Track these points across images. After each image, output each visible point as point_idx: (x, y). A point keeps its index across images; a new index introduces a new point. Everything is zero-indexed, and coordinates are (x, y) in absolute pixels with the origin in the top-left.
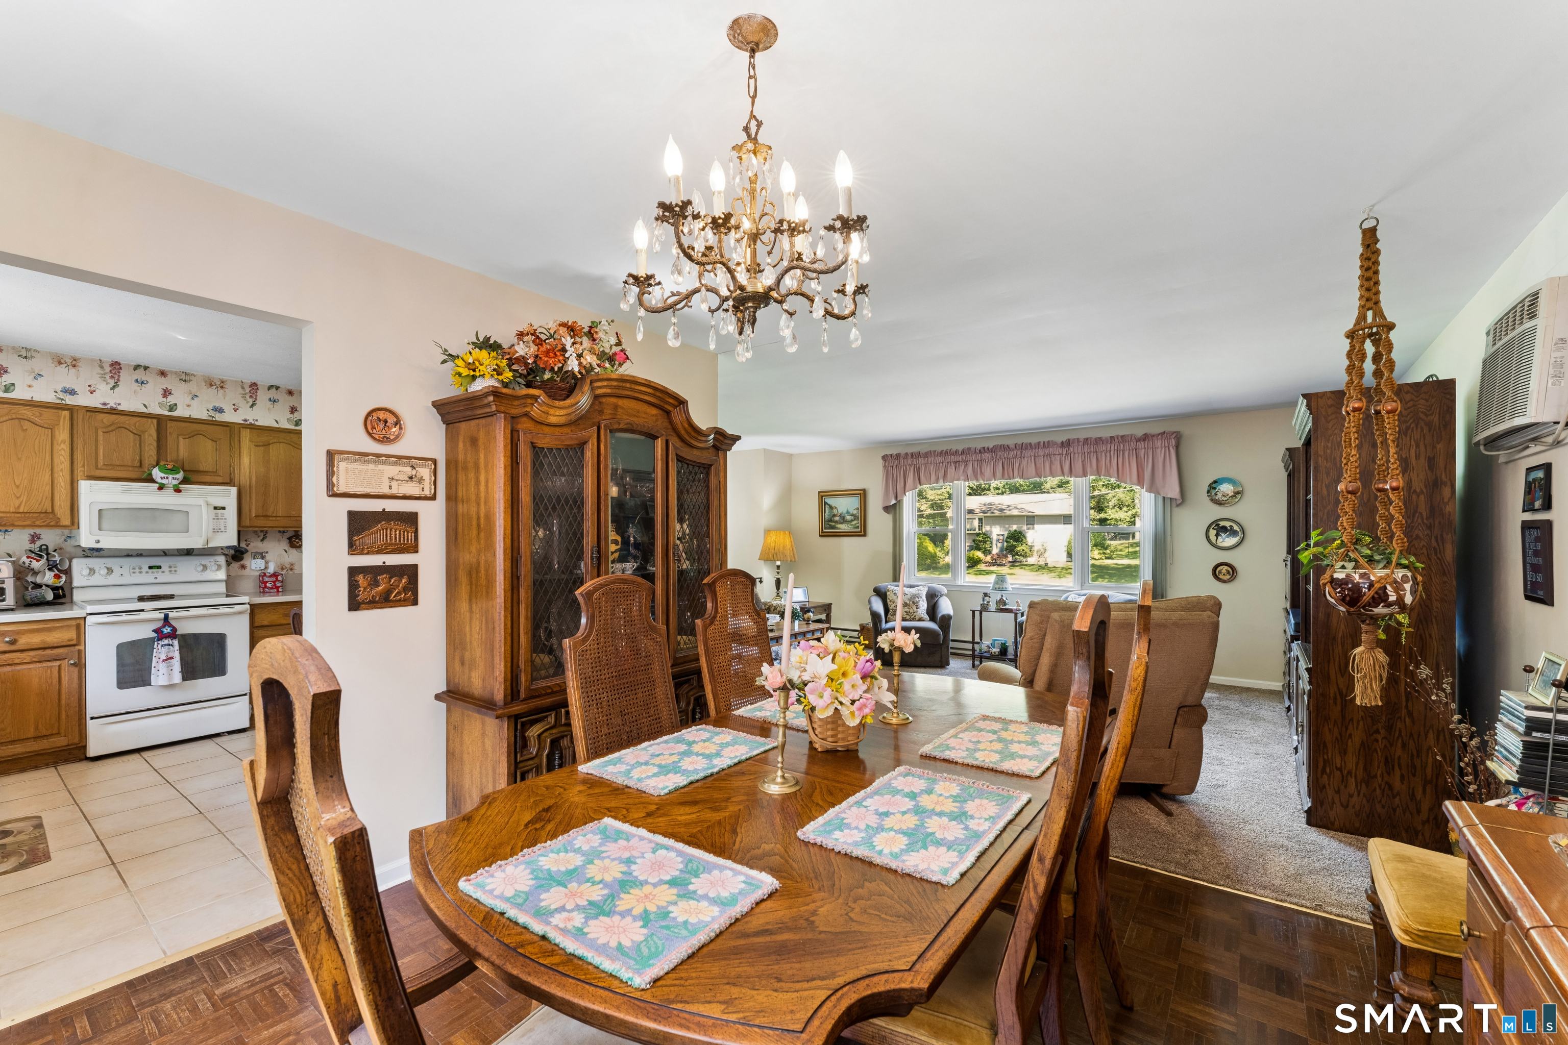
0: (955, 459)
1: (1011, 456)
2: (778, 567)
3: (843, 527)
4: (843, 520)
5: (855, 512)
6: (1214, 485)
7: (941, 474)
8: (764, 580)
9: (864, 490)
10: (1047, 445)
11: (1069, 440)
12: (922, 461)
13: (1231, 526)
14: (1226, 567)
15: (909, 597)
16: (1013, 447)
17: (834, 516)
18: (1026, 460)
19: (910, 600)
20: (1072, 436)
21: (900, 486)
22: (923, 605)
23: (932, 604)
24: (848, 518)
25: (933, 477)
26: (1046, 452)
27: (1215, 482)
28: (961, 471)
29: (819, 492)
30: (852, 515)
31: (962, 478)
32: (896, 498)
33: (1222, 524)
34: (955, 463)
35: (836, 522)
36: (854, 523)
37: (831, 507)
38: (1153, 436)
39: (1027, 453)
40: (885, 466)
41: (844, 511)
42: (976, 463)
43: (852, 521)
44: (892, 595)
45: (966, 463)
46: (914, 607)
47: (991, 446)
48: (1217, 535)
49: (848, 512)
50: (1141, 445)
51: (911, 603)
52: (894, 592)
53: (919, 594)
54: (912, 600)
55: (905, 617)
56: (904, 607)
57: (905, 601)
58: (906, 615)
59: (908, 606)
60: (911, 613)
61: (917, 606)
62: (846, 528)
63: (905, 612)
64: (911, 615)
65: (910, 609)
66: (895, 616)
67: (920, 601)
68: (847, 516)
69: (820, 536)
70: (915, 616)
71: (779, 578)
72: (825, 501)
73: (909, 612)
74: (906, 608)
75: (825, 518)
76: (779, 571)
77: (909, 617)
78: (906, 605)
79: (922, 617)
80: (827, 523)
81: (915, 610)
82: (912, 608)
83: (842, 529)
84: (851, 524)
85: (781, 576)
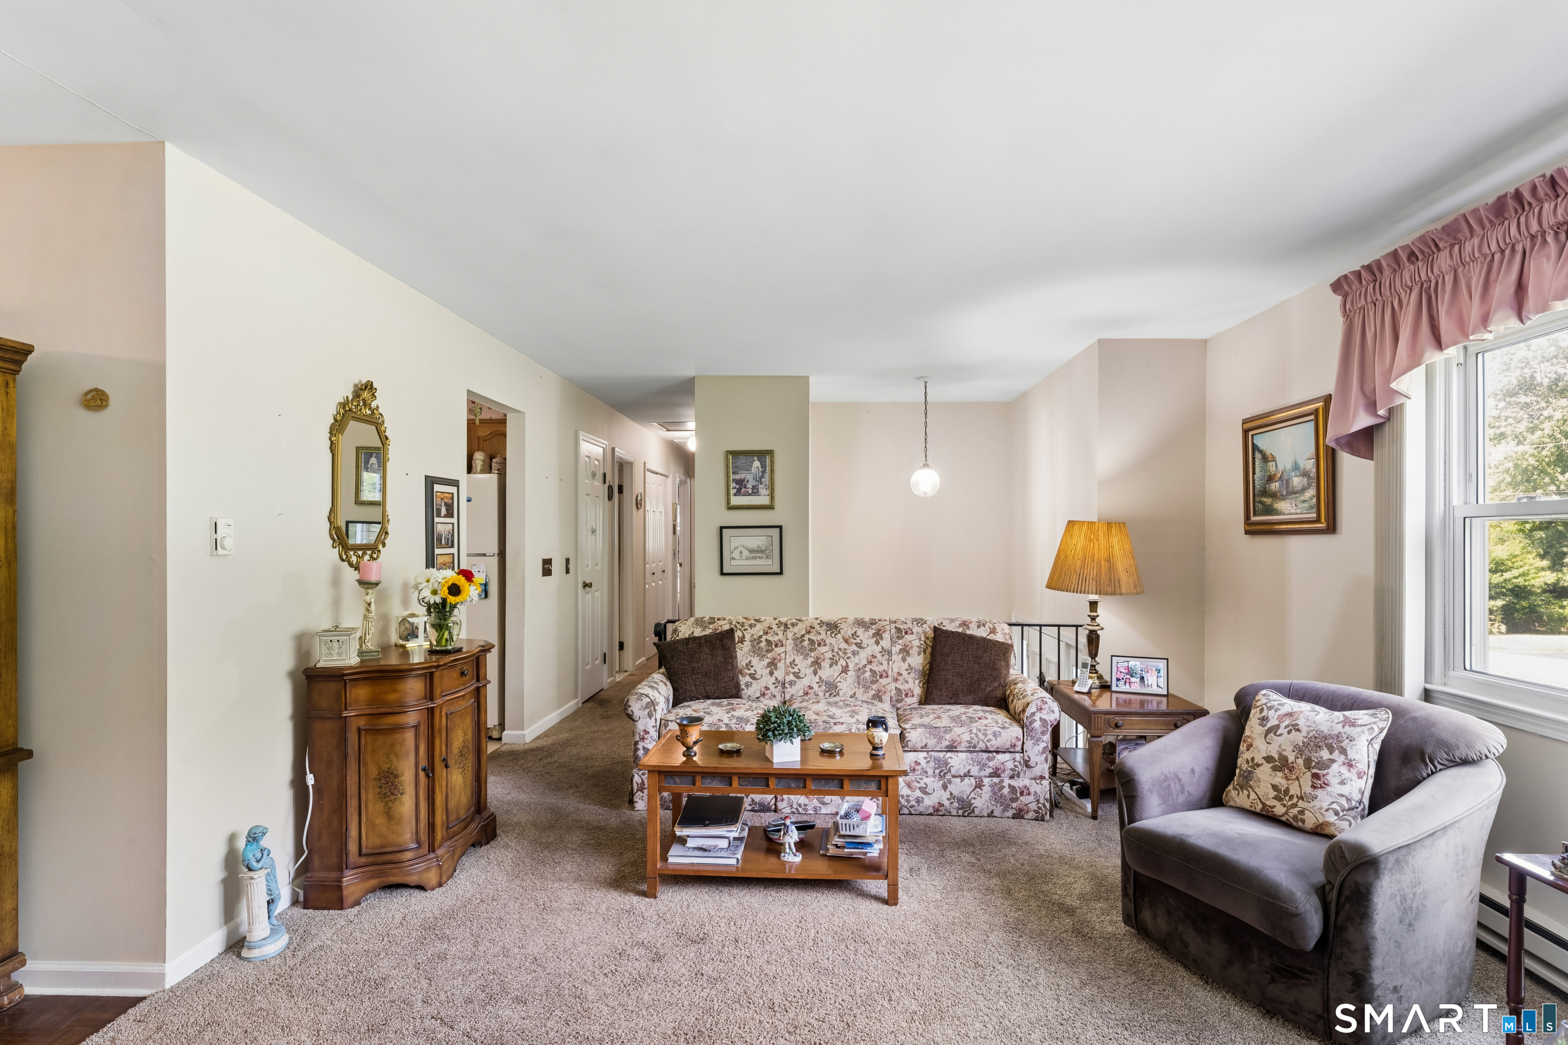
2: (1093, 605)
3: (1287, 508)
4: (1287, 488)
5: (1309, 464)
9: (1327, 399)
17: (1271, 478)
21: (1382, 367)
24: (1296, 482)
29: (1243, 423)
30: (1302, 475)
32: (1374, 407)
35: (1275, 495)
36: (1307, 495)
37: (1264, 458)
40: (1345, 315)
41: (1289, 465)
43: (1302, 490)
44: (1255, 721)
49: (1296, 467)
51: (1300, 761)
52: (1265, 713)
53: (1338, 736)
54: (1306, 752)
55: (1270, 806)
56: (1275, 769)
57: (1285, 750)
58: (1275, 798)
59: (1286, 771)
60: (1291, 797)
61: (1316, 776)
62: (1293, 511)
63: (1275, 787)
64: (1290, 803)
65: (1290, 782)
66: (1241, 792)
67: (1333, 761)
68: (1294, 479)
69: (1247, 532)
70: (1302, 812)
71: (1096, 631)
72: (1253, 443)
73: (1287, 791)
74: (1280, 774)
75: (1254, 487)
76: (1095, 614)
77: (1283, 810)
78: (1281, 764)
79: (1327, 824)
80: (1257, 499)
81: (1308, 789)
82: (1297, 779)
83: (1284, 514)
84: (1303, 498)
85: (1098, 625)
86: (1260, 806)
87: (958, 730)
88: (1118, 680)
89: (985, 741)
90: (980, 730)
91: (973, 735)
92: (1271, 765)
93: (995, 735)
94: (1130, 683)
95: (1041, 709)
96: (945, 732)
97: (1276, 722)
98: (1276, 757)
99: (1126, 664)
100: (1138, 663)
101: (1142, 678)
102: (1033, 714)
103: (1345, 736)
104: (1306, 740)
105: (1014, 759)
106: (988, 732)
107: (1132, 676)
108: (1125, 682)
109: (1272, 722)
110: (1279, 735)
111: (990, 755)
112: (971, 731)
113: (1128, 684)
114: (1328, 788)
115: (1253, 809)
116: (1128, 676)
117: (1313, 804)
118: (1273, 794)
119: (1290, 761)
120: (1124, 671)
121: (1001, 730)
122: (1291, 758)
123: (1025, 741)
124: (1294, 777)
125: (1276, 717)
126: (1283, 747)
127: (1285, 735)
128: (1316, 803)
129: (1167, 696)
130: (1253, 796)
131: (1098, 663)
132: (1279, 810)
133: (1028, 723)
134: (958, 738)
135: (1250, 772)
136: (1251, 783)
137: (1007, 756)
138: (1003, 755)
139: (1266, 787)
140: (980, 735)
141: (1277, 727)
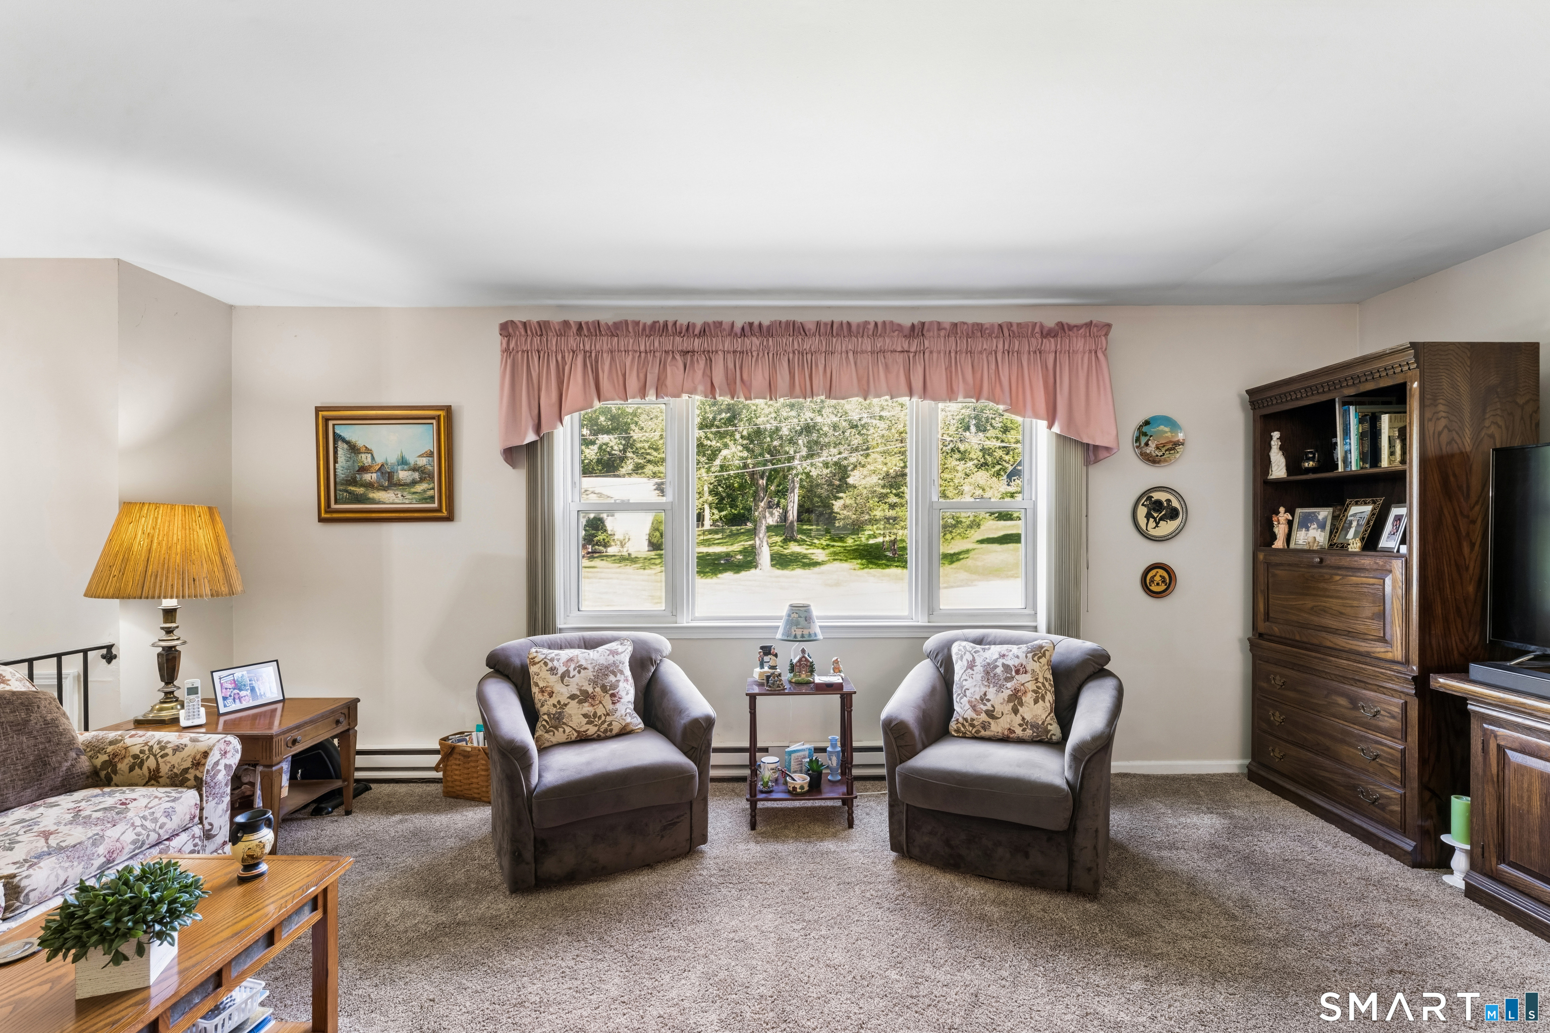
0: (681, 343)
1: (806, 346)
2: (169, 614)
3: (389, 498)
4: (389, 480)
5: (423, 462)
6: (1144, 429)
7: (652, 378)
8: (121, 651)
9: (448, 409)
10: (879, 330)
11: (923, 324)
12: (603, 343)
13: (1169, 501)
14: (1161, 572)
15: (590, 674)
16: (813, 327)
17: (363, 469)
18: (837, 356)
19: (594, 682)
20: (927, 318)
21: (548, 400)
22: (627, 691)
23: (645, 681)
24: (403, 475)
25: (633, 383)
26: (879, 344)
27: (1147, 423)
28: (699, 373)
29: (318, 410)
30: (414, 469)
31: (700, 388)
32: (538, 428)
33: (1156, 496)
34: (685, 353)
35: (369, 486)
36: (419, 488)
37: (353, 449)
38: (1071, 328)
39: (837, 344)
40: (507, 351)
41: (393, 459)
42: (730, 358)
43: (414, 483)
44: (544, 674)
45: (709, 354)
46: (607, 700)
47: (766, 323)
48: (1148, 516)
49: (403, 462)
50: (1050, 344)
51: (598, 689)
52: (550, 665)
53: (614, 663)
54: (599, 681)
55: (584, 732)
56: (580, 702)
57: (583, 686)
58: (588, 723)
59: (590, 700)
60: (600, 717)
61: (613, 695)
62: (397, 501)
63: (585, 716)
64: (600, 722)
65: (595, 707)
66: (556, 732)
67: (618, 681)
68: (400, 472)
69: (321, 520)
70: (610, 724)
71: (174, 647)
72: (334, 433)
73: (595, 714)
74: (586, 704)
75: (335, 475)
76: (173, 625)
77: (596, 728)
78: (584, 697)
79: (627, 725)
80: (339, 487)
81: (610, 706)
82: (600, 702)
83: (384, 503)
84: (413, 490)
85: (178, 639)
86: (576, 734)
87: (112, 833)
88: (225, 698)
89: (157, 829)
90: (144, 818)
91: (139, 829)
92: (577, 700)
93: (168, 814)
94: (240, 698)
95: (225, 753)
96: (94, 844)
97: (565, 669)
98: (578, 693)
99: (231, 678)
100: (245, 673)
101: (253, 689)
102: (217, 763)
103: (618, 662)
104: (595, 674)
105: (194, 837)
106: (157, 815)
107: (240, 690)
108: (234, 699)
109: (562, 669)
110: (573, 677)
111: (162, 846)
112: (133, 824)
113: (237, 701)
114: (622, 700)
115: (569, 740)
116: (236, 691)
117: (616, 715)
118: (585, 720)
119: (590, 693)
120: (230, 686)
121: (172, 804)
122: (590, 690)
123: (205, 805)
124: (598, 702)
125: (562, 665)
126: (580, 685)
127: (577, 675)
128: (618, 714)
129: (283, 700)
130: (568, 730)
131: (179, 688)
132: (592, 730)
133: (209, 779)
134: (118, 845)
135: (560, 713)
136: (564, 720)
137: (184, 837)
138: (178, 838)
139: (579, 718)
140: (148, 824)
141: (568, 671)
